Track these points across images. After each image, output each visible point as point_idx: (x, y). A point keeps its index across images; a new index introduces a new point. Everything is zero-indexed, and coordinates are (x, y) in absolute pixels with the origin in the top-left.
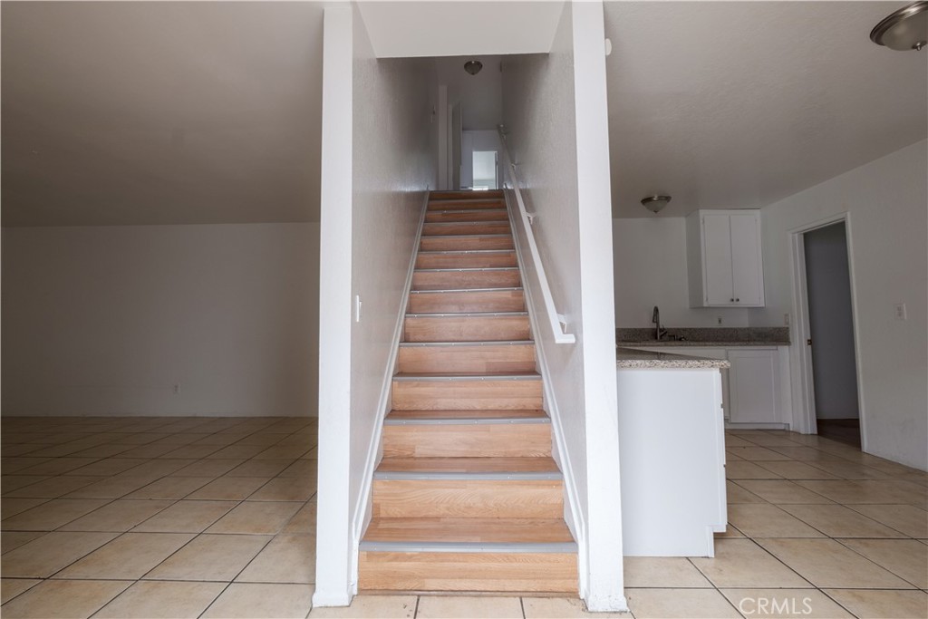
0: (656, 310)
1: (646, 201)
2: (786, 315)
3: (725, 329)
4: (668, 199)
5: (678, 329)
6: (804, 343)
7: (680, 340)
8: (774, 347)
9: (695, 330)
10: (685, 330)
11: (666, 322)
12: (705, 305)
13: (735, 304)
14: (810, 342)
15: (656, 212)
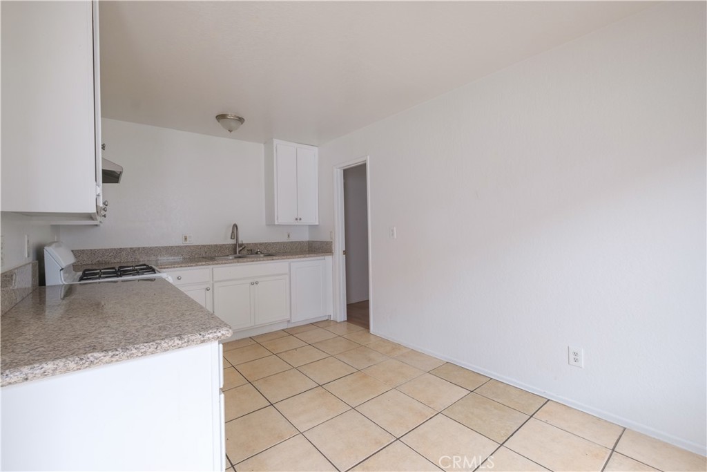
0: (235, 226)
1: (221, 117)
2: (331, 232)
3: (292, 242)
4: (241, 120)
5: (256, 244)
6: (342, 253)
7: (257, 253)
8: (323, 257)
9: (269, 244)
10: (261, 244)
11: (245, 238)
12: (276, 223)
13: (299, 223)
14: (345, 252)
15: (230, 131)
